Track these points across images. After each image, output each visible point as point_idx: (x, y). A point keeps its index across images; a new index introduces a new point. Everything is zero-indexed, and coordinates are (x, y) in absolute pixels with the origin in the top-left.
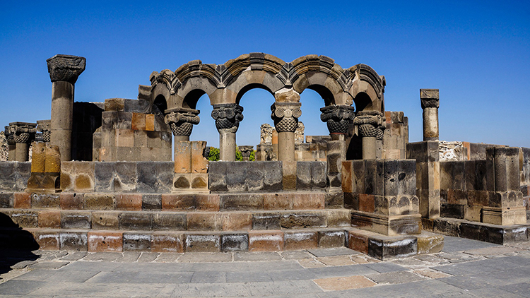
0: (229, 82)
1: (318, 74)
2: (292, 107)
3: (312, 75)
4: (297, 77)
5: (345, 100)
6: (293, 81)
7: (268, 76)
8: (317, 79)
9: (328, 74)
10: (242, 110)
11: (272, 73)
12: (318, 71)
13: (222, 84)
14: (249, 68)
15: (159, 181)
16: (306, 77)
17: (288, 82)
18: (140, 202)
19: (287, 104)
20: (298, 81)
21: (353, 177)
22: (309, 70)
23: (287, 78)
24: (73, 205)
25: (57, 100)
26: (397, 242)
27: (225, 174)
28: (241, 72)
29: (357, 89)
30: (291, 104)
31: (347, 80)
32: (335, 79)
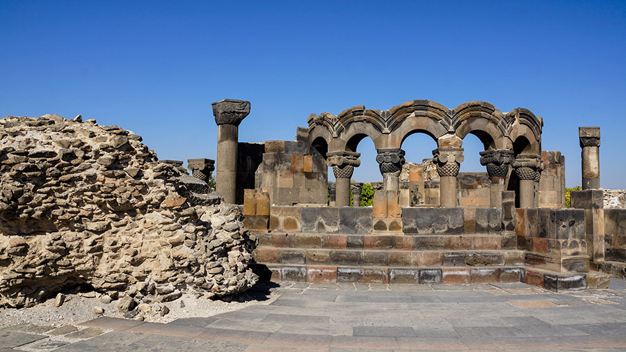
0: (393, 128)
1: (480, 119)
2: (455, 153)
3: (475, 120)
4: (459, 123)
5: (505, 145)
6: (456, 127)
7: (431, 122)
8: (478, 124)
9: (489, 119)
10: (404, 155)
11: (435, 119)
12: (480, 116)
13: (386, 130)
14: (413, 115)
15: (359, 223)
16: (468, 123)
17: (451, 128)
18: (345, 242)
19: (451, 150)
20: (460, 127)
21: (527, 223)
22: (471, 116)
23: (450, 124)
24: (285, 244)
25: (223, 143)
26: (569, 277)
27: (416, 218)
28: (405, 118)
29: (516, 133)
30: (454, 150)
31: (507, 125)
32: (496, 124)
